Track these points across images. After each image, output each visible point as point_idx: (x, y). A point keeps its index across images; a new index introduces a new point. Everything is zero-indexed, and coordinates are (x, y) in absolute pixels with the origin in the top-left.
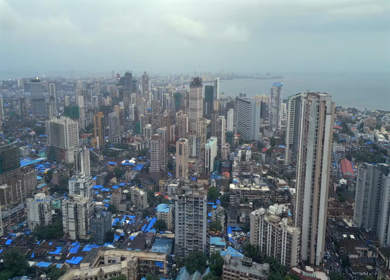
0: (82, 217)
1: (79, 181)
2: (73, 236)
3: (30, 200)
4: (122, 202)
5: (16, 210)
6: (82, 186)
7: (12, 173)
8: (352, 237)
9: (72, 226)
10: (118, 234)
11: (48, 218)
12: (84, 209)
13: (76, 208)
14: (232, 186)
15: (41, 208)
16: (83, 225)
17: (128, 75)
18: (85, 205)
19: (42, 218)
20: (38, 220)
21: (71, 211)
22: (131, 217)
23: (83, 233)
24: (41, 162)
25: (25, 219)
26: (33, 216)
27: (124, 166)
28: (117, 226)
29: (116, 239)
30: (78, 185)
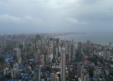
0: (15, 73)
1: (16, 65)
2: (13, 78)
3: (4, 69)
4: (26, 70)
5: (2, 71)
6: (16, 66)
7: (2, 63)
8: (74, 80)
9: (13, 75)
10: (23, 77)
11: (8, 73)
12: (15, 72)
13: (13, 71)
14: (53, 67)
15: (7, 71)
16: (15, 75)
17: (38, 35)
18: (16, 71)
19: (7, 73)
20: (6, 74)
21: (13, 72)
22: (27, 74)
23: (15, 77)
24: (11, 59)
25: (3, 73)
26: (5, 73)
27: (30, 61)
28: (23, 76)
29: (22, 79)
30: (15, 66)
